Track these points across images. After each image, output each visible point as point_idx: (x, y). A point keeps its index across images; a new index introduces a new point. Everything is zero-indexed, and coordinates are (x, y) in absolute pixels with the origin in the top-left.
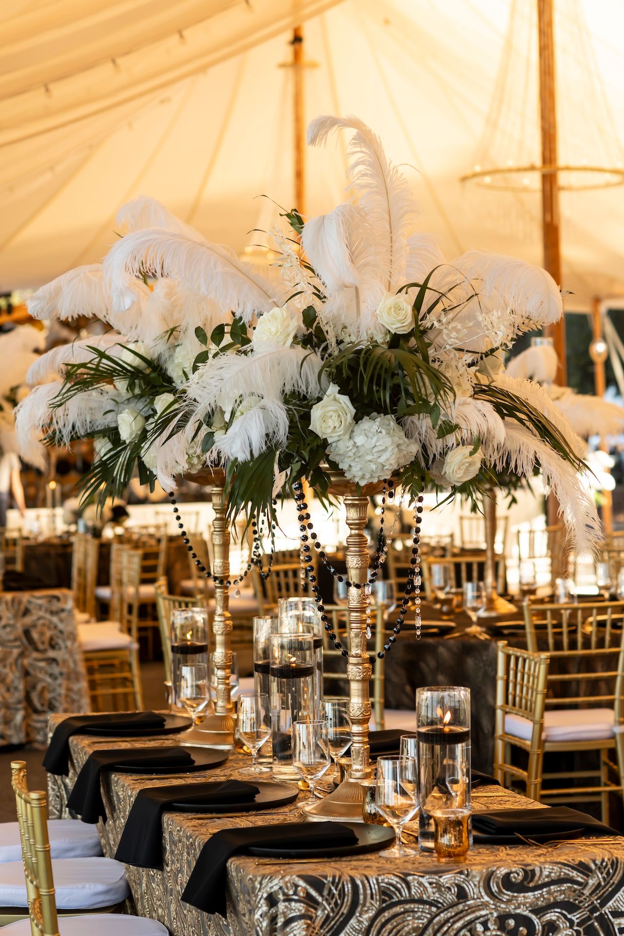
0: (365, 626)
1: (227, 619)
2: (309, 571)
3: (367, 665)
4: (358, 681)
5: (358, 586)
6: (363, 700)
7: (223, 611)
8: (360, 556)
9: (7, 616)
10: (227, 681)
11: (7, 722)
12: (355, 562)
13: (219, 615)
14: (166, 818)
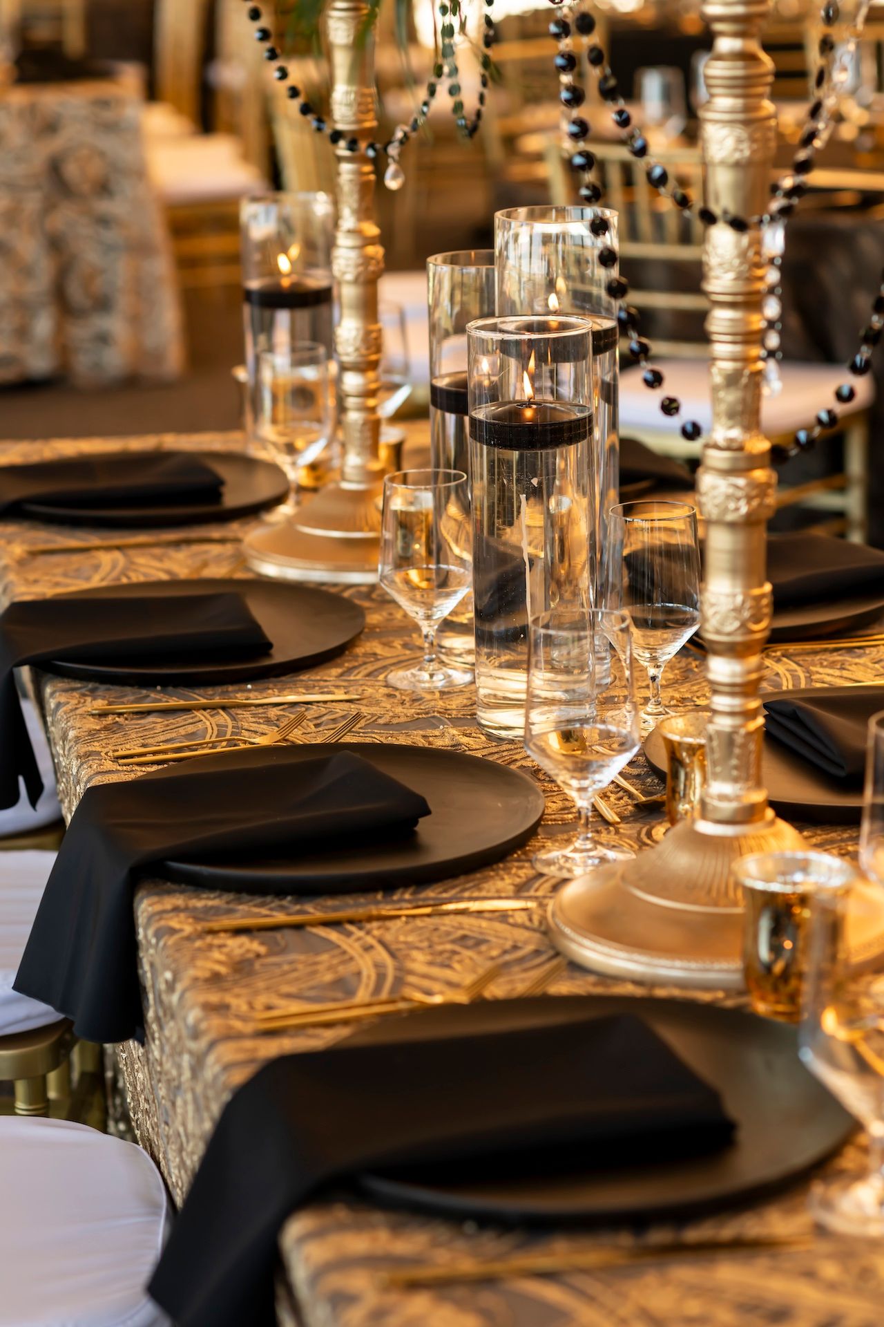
0: (757, 351)
1: (369, 241)
2: (582, 168)
3: (760, 475)
4: (732, 525)
5: (738, 225)
6: (748, 586)
7: (360, 220)
8: (746, 123)
9: (17, 135)
10: (371, 402)
11: (22, 333)
12: (730, 143)
13: (349, 231)
14: (146, 907)
